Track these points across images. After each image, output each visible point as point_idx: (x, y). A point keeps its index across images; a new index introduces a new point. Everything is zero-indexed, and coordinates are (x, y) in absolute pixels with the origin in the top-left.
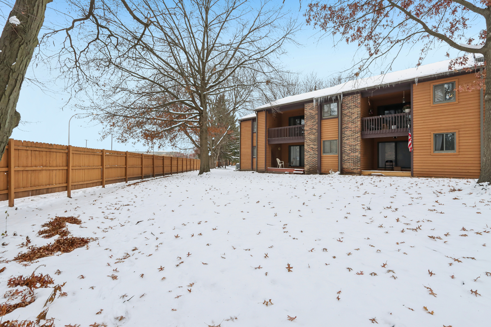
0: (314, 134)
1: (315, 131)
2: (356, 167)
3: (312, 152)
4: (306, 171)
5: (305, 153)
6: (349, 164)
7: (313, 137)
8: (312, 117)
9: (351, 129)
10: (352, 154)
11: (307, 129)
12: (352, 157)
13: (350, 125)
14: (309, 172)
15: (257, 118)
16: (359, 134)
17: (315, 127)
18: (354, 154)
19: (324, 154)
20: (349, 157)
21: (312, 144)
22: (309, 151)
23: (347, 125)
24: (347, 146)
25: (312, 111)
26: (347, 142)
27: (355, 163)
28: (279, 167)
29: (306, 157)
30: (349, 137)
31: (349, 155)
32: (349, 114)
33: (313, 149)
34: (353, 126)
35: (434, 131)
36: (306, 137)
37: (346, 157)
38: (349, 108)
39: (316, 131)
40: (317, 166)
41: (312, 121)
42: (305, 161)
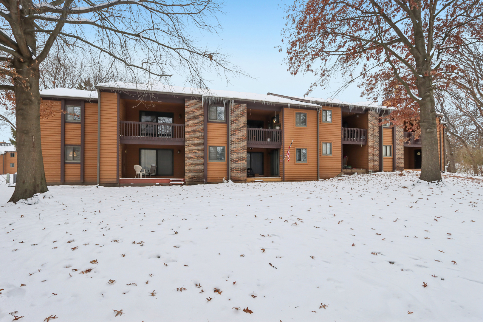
0: (198, 137)
1: (199, 134)
2: (243, 175)
3: (195, 159)
4: (187, 181)
5: (186, 159)
6: (236, 172)
7: (196, 140)
8: (196, 117)
9: (238, 137)
10: (239, 162)
11: (189, 130)
12: (240, 165)
13: (237, 133)
14: (192, 182)
15: (101, 100)
16: (245, 143)
17: (199, 129)
18: (241, 162)
19: (210, 161)
20: (236, 165)
21: (195, 148)
22: (192, 156)
23: (234, 133)
24: (234, 154)
25: (195, 110)
26: (234, 149)
27: (241, 171)
28: (140, 178)
29: (187, 164)
30: (236, 145)
31: (236, 163)
32: (236, 122)
33: (197, 155)
34: (240, 134)
35: (296, 146)
36: (187, 140)
37: (234, 165)
38: (236, 115)
39: (201, 134)
40: (201, 174)
41: (196, 121)
42: (186, 168)
